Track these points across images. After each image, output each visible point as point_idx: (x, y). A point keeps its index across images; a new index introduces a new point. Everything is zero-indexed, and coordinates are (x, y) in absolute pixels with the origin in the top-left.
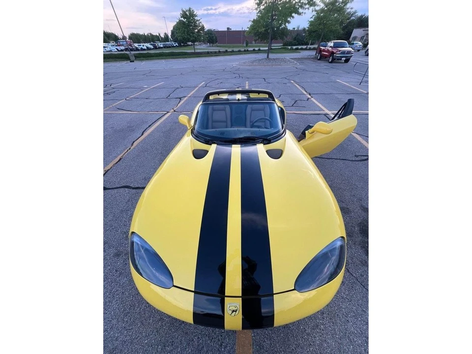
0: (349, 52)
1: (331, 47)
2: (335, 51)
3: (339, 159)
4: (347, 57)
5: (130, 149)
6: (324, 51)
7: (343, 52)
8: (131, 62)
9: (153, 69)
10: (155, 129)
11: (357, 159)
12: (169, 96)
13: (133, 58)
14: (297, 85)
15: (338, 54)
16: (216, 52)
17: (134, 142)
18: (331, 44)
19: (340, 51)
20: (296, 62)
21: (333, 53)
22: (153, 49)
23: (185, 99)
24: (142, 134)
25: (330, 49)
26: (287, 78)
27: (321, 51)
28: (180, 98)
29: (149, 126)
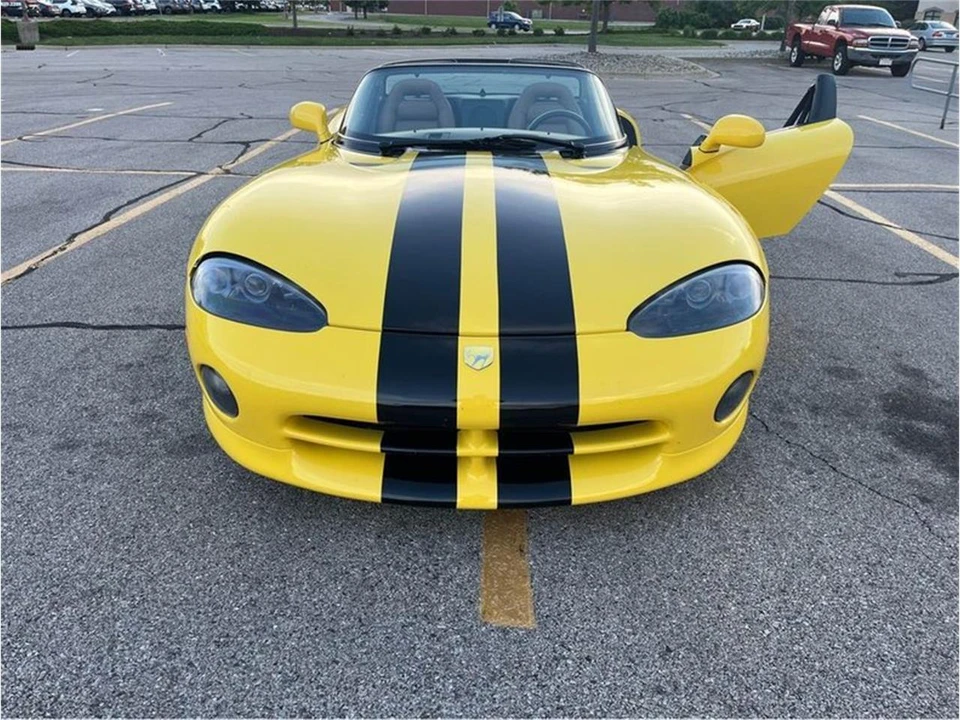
0: (899, 42)
1: (831, 23)
2: (849, 37)
3: (840, 280)
4: (898, 56)
5: (63, 249)
6: (810, 35)
7: (880, 41)
8: (18, 48)
9: (120, 68)
10: (156, 209)
11: (898, 280)
12: (199, 136)
13: (26, 37)
14: (703, 125)
15: (862, 46)
16: (381, 34)
17: (75, 235)
18: (831, 14)
19: (867, 36)
20: (703, 69)
21: (842, 42)
22: (113, 14)
23: (267, 145)
24: (107, 218)
25: (831, 29)
26: (666, 108)
27: (797, 37)
28: (247, 144)
29: (130, 203)
